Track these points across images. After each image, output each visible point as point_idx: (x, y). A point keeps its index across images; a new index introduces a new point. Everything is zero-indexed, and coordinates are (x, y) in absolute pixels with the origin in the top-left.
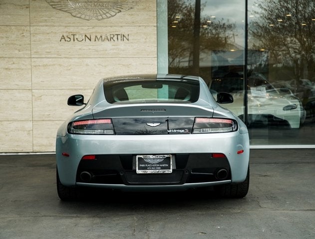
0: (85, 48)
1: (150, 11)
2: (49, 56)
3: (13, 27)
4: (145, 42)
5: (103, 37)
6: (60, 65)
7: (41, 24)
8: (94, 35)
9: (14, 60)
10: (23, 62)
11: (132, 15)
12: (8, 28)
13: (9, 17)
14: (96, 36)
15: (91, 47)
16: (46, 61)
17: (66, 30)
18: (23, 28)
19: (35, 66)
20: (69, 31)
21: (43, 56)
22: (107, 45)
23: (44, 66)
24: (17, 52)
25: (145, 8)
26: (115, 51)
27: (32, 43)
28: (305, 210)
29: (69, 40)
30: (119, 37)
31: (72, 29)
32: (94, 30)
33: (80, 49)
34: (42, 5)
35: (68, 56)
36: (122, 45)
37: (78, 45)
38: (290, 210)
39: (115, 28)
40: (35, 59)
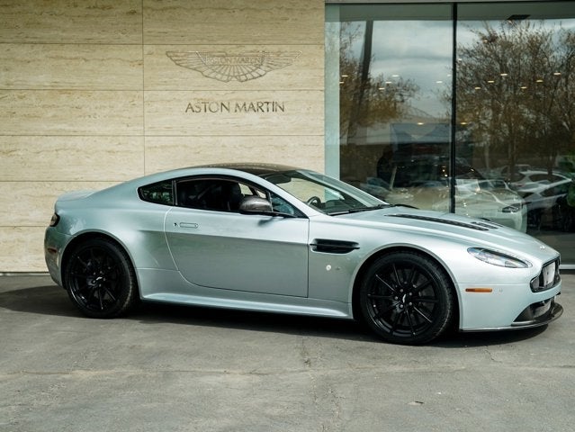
0: (221, 121)
1: (315, 68)
2: (170, 133)
3: (120, 93)
4: (307, 114)
5: (247, 106)
6: (185, 146)
7: (159, 87)
8: (234, 103)
9: (121, 138)
10: (133, 142)
11: (289, 74)
12: (113, 94)
13: (114, 77)
14: (237, 105)
15: (229, 121)
16: (165, 141)
17: (195, 95)
18: (134, 93)
19: (150, 148)
20: (199, 97)
21: (162, 133)
22: (253, 117)
23: (162, 147)
24: (124, 127)
25: (307, 65)
26: (264, 126)
27: (146, 114)
28: (561, 367)
29: (198, 110)
30: (270, 106)
31: (202, 95)
32: (234, 96)
33: (214, 123)
34: (161, 61)
35: (196, 133)
36: (275, 118)
37: (211, 118)
38: (539, 367)
39: (265, 93)
40: (150, 138)
